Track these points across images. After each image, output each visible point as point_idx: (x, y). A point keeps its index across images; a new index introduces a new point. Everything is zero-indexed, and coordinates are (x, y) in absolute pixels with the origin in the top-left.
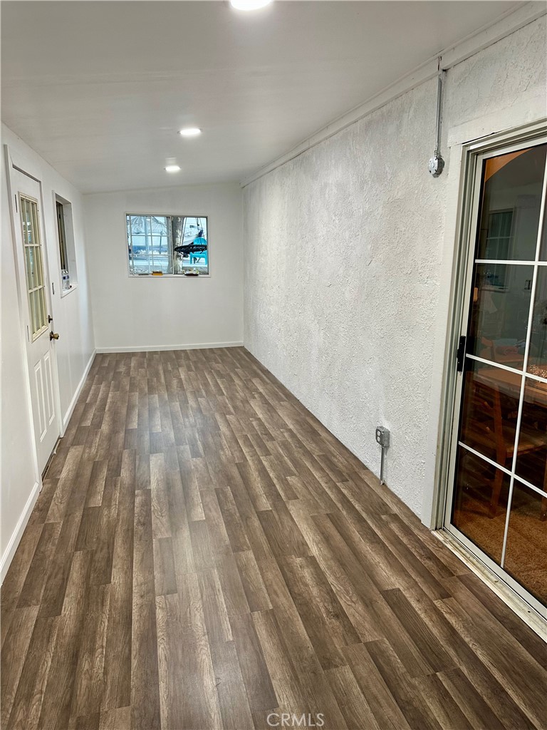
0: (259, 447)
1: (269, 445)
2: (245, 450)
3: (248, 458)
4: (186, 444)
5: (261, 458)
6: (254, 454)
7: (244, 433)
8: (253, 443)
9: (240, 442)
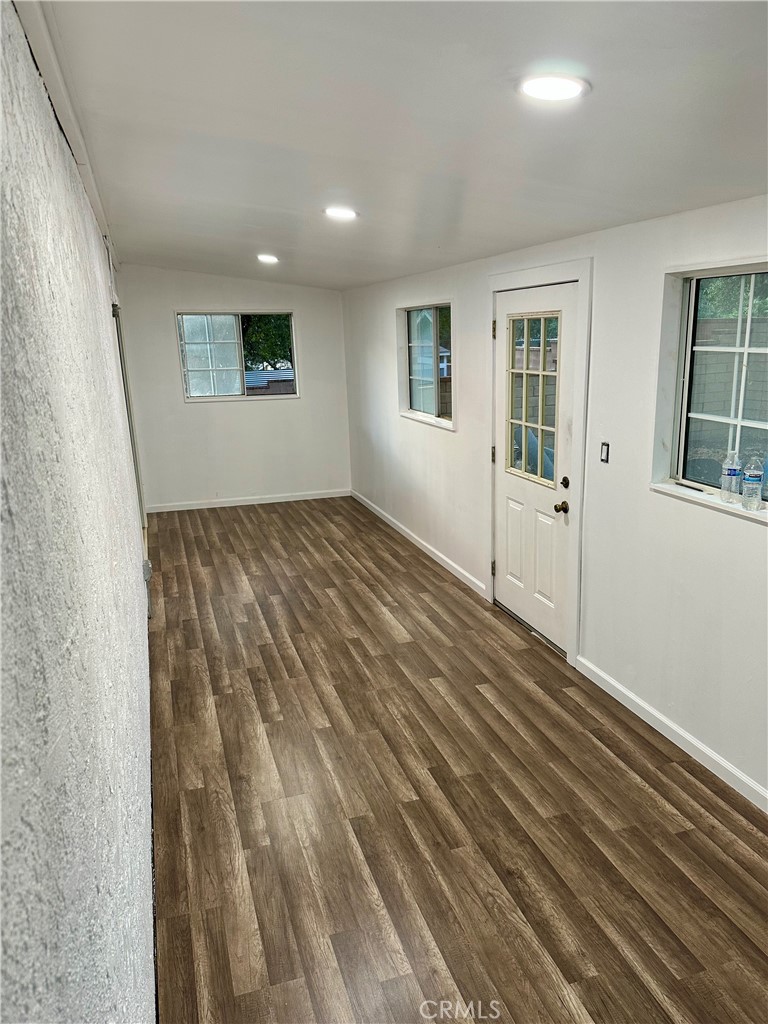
0: (272, 657)
1: (258, 661)
2: (293, 651)
3: (289, 640)
4: (376, 657)
5: (272, 642)
6: (280, 645)
7: (293, 681)
8: (281, 664)
9: (299, 665)
